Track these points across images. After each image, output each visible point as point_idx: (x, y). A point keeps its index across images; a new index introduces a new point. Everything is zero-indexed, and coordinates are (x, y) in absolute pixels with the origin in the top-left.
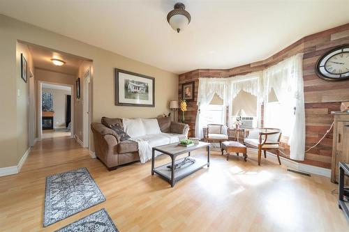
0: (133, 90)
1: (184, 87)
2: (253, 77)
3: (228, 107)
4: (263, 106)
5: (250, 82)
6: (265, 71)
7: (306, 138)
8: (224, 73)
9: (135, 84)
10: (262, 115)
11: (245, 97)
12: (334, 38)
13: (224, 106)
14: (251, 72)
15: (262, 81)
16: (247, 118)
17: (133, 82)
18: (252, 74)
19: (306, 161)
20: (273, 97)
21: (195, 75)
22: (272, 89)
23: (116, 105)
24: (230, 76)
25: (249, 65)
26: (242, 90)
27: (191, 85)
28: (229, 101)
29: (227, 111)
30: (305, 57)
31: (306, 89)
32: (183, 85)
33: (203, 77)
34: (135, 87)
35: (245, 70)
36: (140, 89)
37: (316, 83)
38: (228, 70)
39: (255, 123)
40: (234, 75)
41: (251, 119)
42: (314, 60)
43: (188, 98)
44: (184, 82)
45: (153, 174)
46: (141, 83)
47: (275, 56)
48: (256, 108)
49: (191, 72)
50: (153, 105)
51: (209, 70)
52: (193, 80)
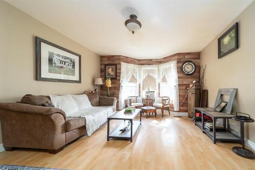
0: (58, 64)
1: (107, 67)
2: (154, 68)
3: (140, 85)
4: (159, 85)
5: (152, 70)
6: (160, 65)
7: (179, 100)
8: (137, 62)
9: (60, 58)
10: (159, 90)
11: (149, 79)
12: (186, 57)
13: (137, 84)
14: (153, 64)
15: (159, 70)
16: (152, 92)
17: (59, 56)
18: (154, 65)
19: (180, 111)
20: (164, 80)
21: (117, 59)
22: (164, 76)
23: (37, 80)
24: (141, 64)
25: (152, 60)
26: (148, 75)
27: (114, 67)
28: (140, 80)
29: (140, 88)
30: (178, 62)
31: (179, 77)
32: (106, 65)
33: (124, 62)
34: (61, 62)
35: (149, 62)
36: (67, 64)
37: (181, 75)
38: (140, 60)
39: (156, 94)
40: (143, 64)
41: (154, 92)
42: (180, 65)
43: (111, 77)
44: (107, 63)
45: (108, 140)
46: (68, 58)
47: (164, 58)
48: (155, 86)
49: (113, 56)
50: (79, 82)
51: (127, 57)
52: (115, 62)
